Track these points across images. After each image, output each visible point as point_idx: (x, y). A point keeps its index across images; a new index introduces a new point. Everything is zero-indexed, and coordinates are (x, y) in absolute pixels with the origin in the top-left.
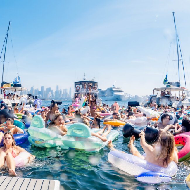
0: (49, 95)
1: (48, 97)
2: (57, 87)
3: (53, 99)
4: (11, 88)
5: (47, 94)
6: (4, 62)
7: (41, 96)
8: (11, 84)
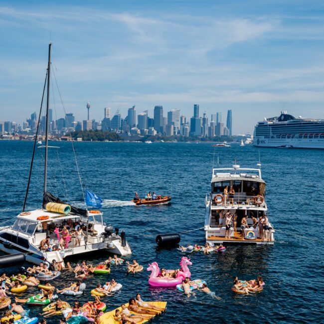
1: (172, 134)
2: (196, 108)
3: (185, 138)
5: (169, 127)
7: (155, 133)
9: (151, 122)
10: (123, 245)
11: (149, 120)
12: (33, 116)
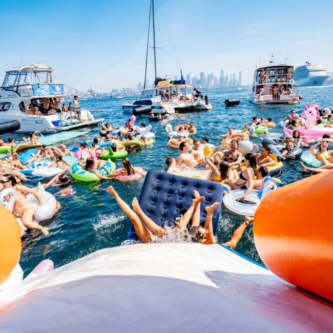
0: (211, 84)
1: (210, 87)
2: (222, 72)
3: (217, 89)
4: (171, 87)
5: (208, 83)
6: (154, 48)
7: (201, 87)
8: (170, 81)
9: (199, 82)
10: (207, 104)
11: (198, 80)
12: (140, 84)
